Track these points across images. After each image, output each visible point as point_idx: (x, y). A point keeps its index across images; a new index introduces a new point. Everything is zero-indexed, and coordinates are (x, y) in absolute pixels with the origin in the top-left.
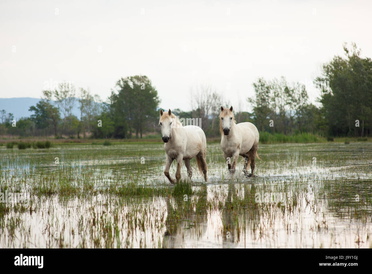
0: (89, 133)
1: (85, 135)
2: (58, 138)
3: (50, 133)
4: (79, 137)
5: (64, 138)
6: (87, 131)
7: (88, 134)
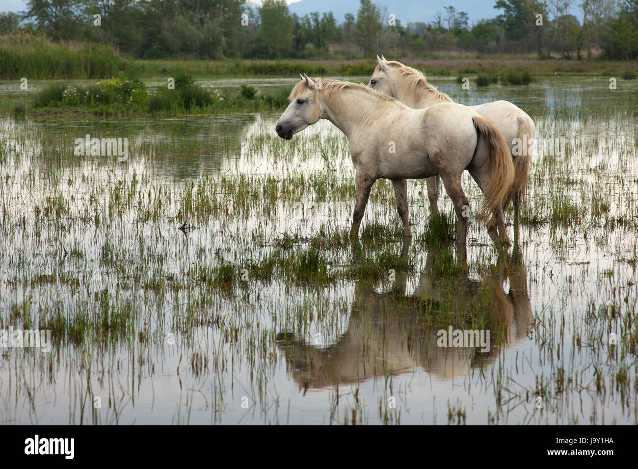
0: (597, 50)
1: (590, 54)
2: (543, 58)
3: (530, 49)
4: (580, 58)
5: (554, 58)
6: (593, 46)
7: (596, 52)
